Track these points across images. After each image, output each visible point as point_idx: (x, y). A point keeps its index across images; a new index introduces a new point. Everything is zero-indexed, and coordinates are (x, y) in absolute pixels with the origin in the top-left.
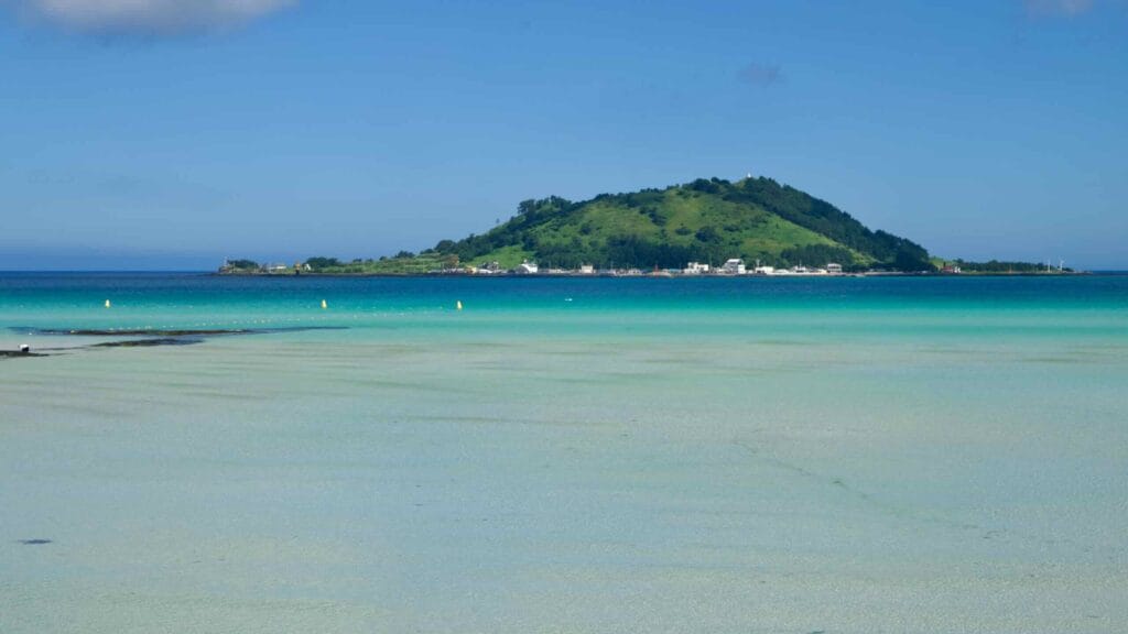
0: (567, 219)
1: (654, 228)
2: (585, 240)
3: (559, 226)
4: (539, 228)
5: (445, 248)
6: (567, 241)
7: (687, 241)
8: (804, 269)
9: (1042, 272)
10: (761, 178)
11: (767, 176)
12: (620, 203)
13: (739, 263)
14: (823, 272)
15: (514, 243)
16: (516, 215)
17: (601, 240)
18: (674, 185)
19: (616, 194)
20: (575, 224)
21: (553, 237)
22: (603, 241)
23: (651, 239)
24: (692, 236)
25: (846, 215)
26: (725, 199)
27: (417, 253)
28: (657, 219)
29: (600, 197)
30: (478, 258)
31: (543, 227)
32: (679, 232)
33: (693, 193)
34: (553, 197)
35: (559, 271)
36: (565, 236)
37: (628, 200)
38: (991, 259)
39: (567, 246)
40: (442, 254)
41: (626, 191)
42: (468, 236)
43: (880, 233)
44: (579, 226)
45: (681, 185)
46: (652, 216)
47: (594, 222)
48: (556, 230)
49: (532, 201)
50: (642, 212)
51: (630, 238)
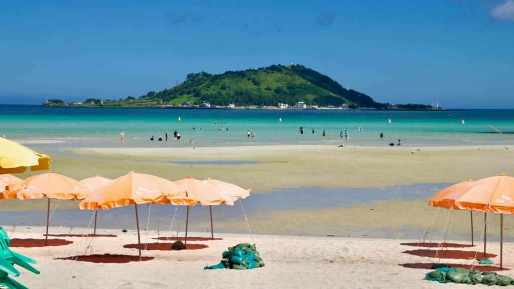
0: (214, 83)
1: (255, 87)
2: (223, 92)
3: (210, 86)
4: (200, 87)
5: (151, 95)
6: (214, 93)
7: (271, 94)
8: (332, 106)
9: (430, 109)
10: (298, 65)
11: (300, 64)
12: (238, 75)
13: (304, 104)
14: (341, 108)
15: (189, 93)
16: (186, 80)
17: (231, 92)
18: (261, 67)
19: (235, 71)
20: (218, 85)
21: (208, 91)
22: (232, 93)
23: (255, 92)
24: (273, 91)
25: (336, 83)
26: (286, 74)
27: (137, 98)
28: (256, 83)
29: (227, 73)
30: (172, 100)
31: (202, 86)
32: (266, 89)
33: (271, 71)
34: (203, 72)
35: (219, 107)
36: (213, 90)
37: (242, 74)
38: (408, 103)
39: (215, 95)
40: (151, 98)
41: (239, 70)
42: (164, 90)
43: (352, 91)
44: (220, 86)
45: (264, 68)
46: (253, 81)
47: (227, 84)
48: (209, 87)
49: (193, 74)
50: (249, 80)
51: (245, 92)
